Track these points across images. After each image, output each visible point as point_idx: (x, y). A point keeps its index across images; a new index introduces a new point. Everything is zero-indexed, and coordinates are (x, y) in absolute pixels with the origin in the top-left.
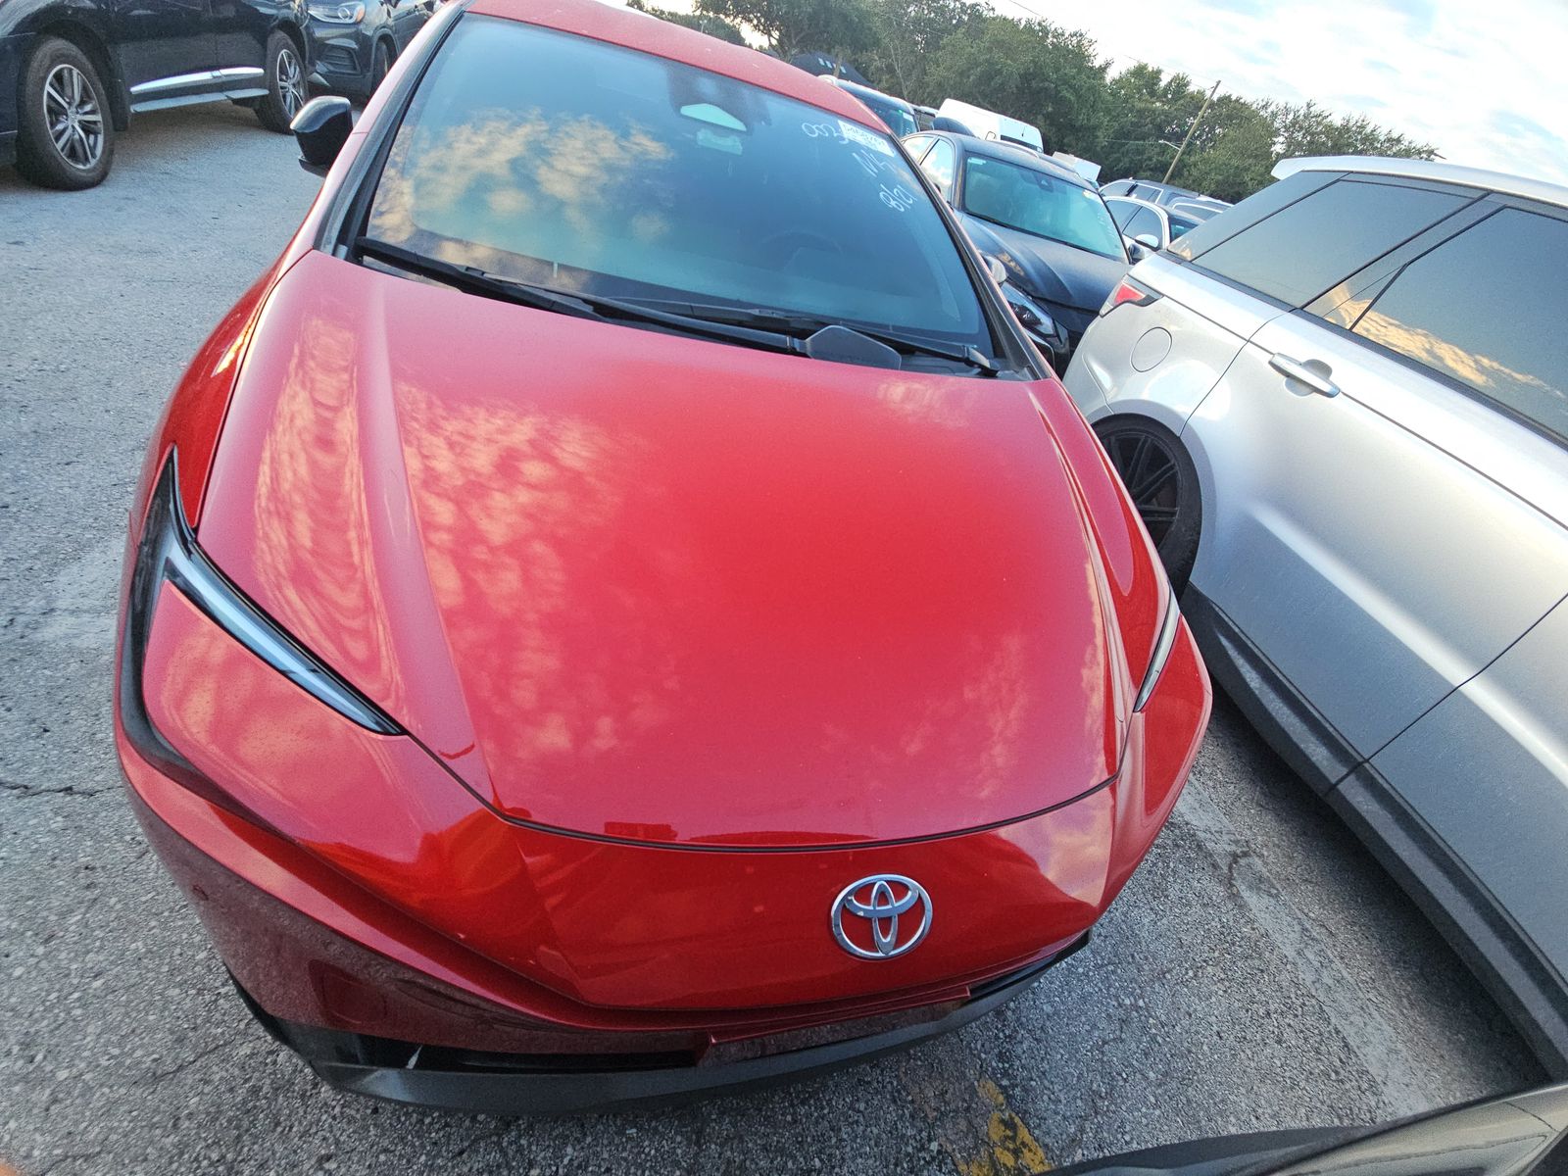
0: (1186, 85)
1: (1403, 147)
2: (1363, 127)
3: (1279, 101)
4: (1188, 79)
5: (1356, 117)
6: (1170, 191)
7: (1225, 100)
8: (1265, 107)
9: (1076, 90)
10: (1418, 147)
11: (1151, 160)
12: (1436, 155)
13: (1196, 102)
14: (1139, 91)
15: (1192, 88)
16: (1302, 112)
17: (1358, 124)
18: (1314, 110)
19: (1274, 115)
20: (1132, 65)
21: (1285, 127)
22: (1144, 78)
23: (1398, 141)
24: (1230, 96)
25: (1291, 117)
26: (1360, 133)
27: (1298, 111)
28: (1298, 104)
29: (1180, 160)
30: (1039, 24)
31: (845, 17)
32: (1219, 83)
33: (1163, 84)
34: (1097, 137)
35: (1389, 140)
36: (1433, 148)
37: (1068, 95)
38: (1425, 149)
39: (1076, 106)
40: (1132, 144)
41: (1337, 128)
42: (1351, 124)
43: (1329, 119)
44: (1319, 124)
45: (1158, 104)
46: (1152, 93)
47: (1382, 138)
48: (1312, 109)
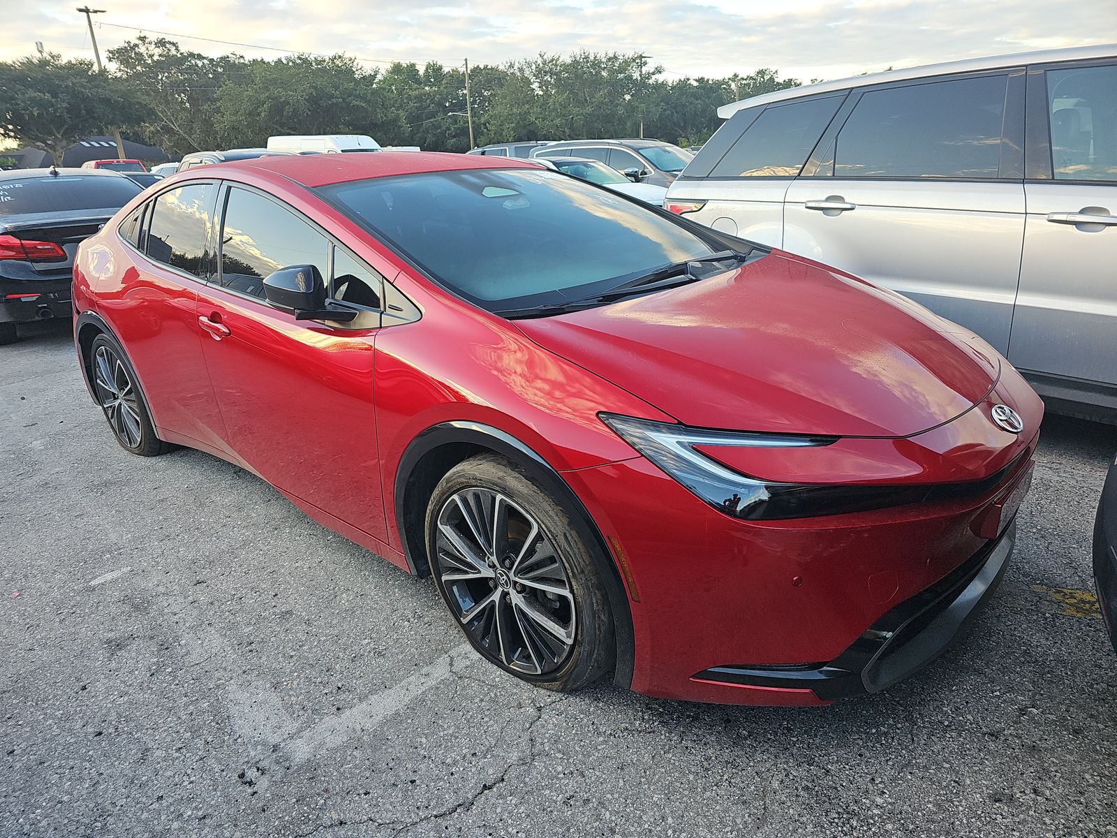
0: (440, 68)
1: (622, 61)
2: (587, 57)
3: (518, 59)
4: (439, 63)
5: (578, 53)
6: (513, 147)
7: (476, 70)
8: (511, 66)
9: (363, 98)
10: (630, 56)
11: (449, 130)
12: (645, 57)
13: (456, 79)
14: (407, 83)
15: (446, 70)
16: (539, 62)
17: (583, 57)
18: (548, 57)
19: (521, 70)
20: (389, 66)
21: (534, 75)
22: (403, 73)
23: (615, 58)
24: (478, 66)
25: (534, 67)
26: (587, 62)
27: (536, 62)
28: (534, 57)
29: (473, 122)
30: (300, 59)
31: (107, 101)
32: (466, 60)
33: (421, 72)
34: (401, 127)
35: (610, 59)
36: (640, 53)
37: (358, 103)
38: (636, 56)
39: (370, 109)
40: (427, 123)
41: (571, 64)
42: (578, 59)
43: (560, 60)
44: (556, 65)
45: (427, 88)
46: (418, 81)
47: (604, 60)
48: (545, 57)
